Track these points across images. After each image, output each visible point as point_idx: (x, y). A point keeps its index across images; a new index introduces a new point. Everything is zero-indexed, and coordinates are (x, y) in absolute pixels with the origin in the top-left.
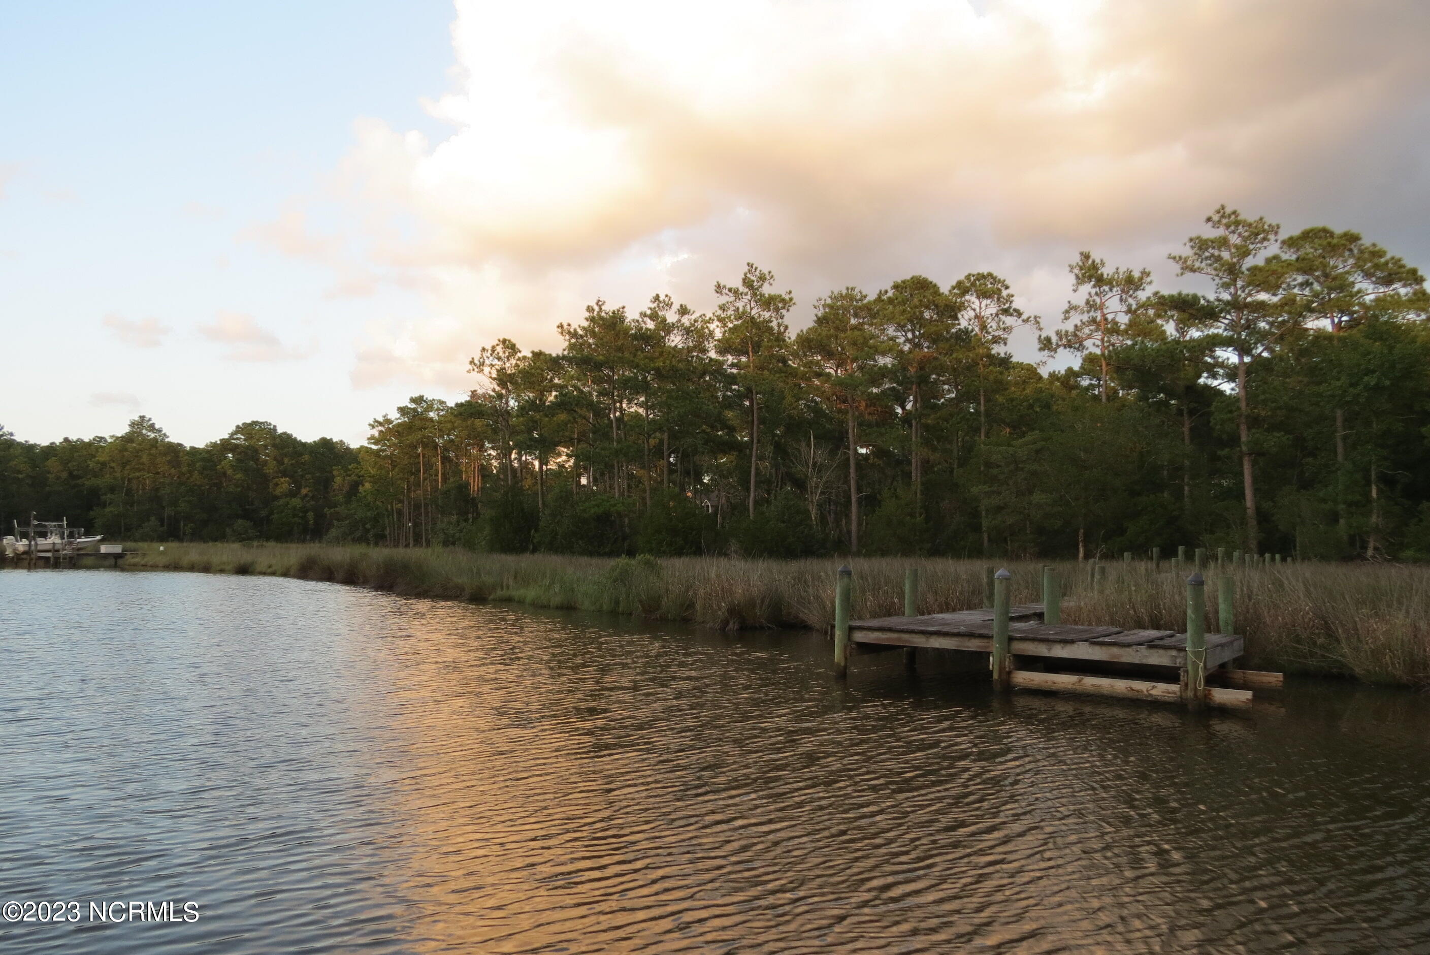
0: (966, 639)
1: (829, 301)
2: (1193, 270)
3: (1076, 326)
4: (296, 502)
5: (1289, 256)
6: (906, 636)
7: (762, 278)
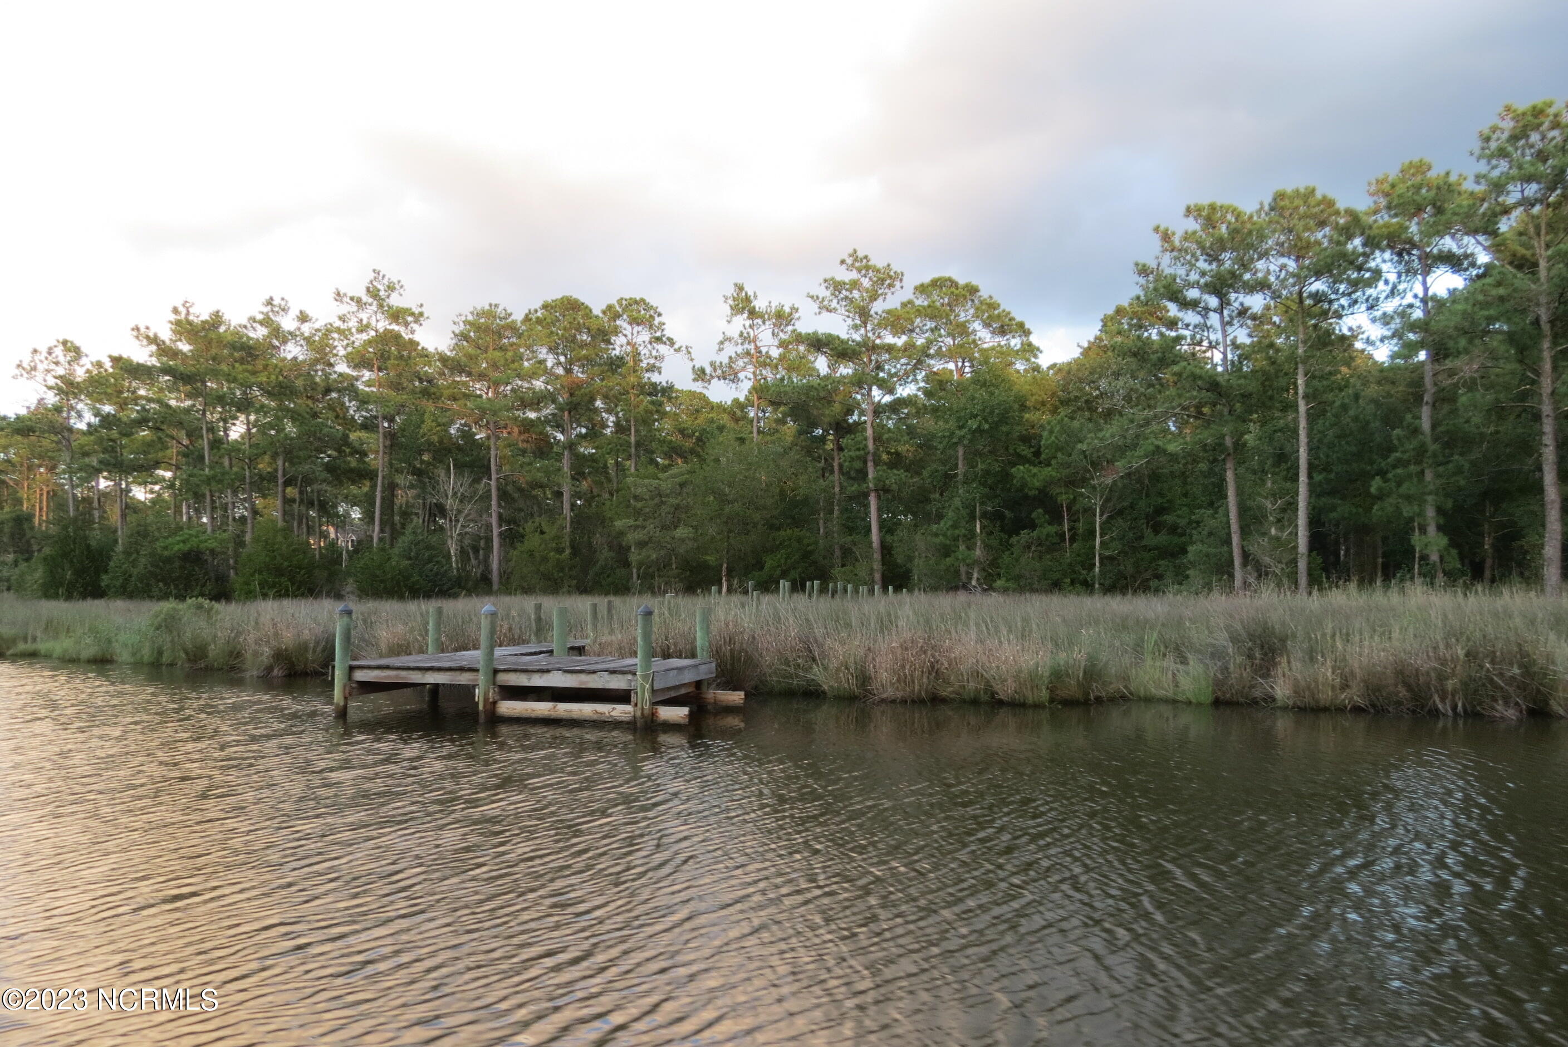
0: (458, 673)
1: (470, 318)
2: (829, 310)
3: (730, 358)
5: (921, 302)
6: (403, 673)
7: (391, 288)
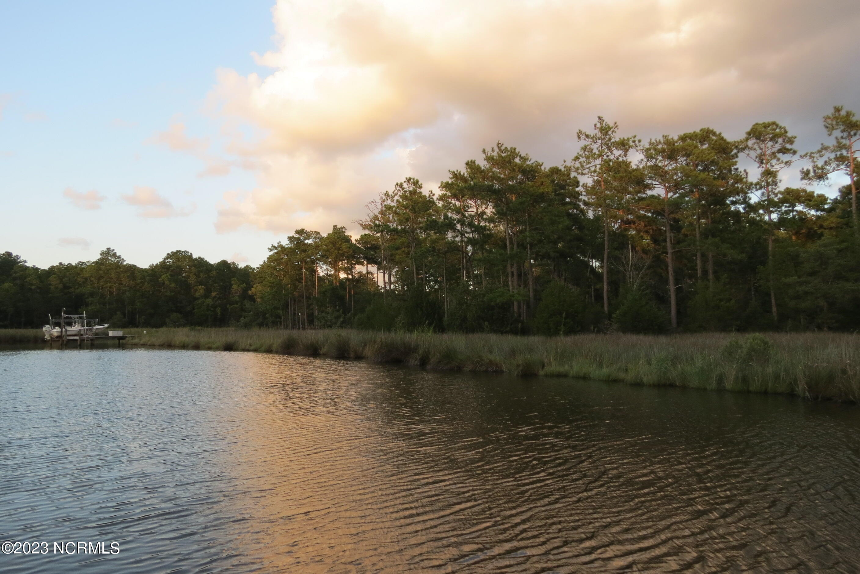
3: (826, 162)
4: (209, 301)
